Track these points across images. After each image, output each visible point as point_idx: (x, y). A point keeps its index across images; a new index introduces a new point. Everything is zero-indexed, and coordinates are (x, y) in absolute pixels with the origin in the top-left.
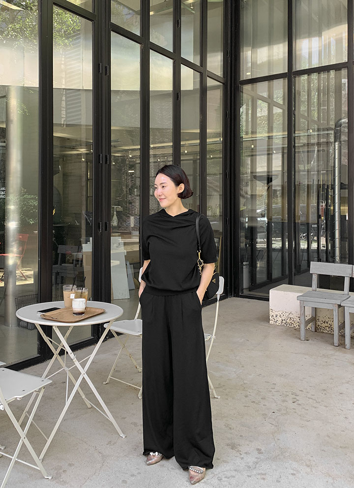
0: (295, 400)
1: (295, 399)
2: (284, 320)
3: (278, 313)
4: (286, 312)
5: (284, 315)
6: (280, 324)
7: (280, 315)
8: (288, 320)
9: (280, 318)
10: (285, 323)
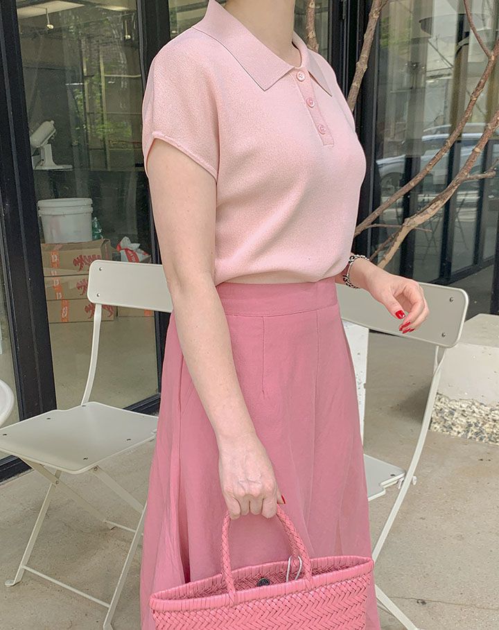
2: (475, 424)
3: (459, 404)
4: (481, 404)
5: (476, 410)
6: (460, 435)
7: (464, 411)
8: (487, 425)
9: (464, 420)
10: (477, 434)
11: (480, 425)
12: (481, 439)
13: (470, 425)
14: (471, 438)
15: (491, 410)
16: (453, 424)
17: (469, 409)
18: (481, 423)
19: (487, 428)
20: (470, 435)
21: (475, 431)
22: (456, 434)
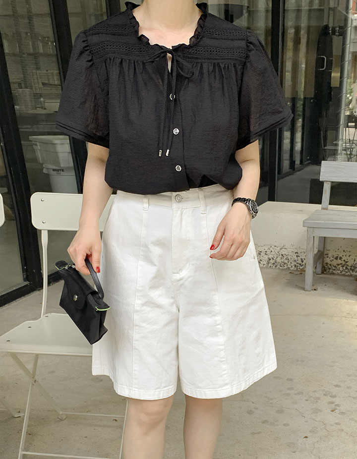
0: (333, 405)
1: (332, 403)
2: (272, 258)
3: (263, 248)
4: (275, 246)
5: (272, 250)
6: (265, 266)
7: (266, 252)
8: (279, 258)
9: (266, 257)
10: (273, 264)
11: (275, 259)
12: (276, 266)
13: (270, 259)
14: (270, 267)
15: (280, 249)
16: (261, 260)
17: (269, 250)
18: (276, 257)
19: (279, 260)
20: (270, 265)
21: (273, 262)
22: (262, 265)
